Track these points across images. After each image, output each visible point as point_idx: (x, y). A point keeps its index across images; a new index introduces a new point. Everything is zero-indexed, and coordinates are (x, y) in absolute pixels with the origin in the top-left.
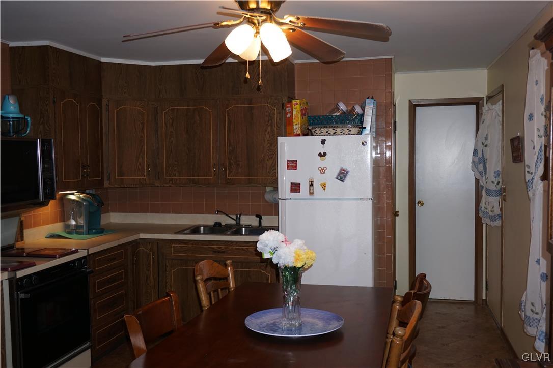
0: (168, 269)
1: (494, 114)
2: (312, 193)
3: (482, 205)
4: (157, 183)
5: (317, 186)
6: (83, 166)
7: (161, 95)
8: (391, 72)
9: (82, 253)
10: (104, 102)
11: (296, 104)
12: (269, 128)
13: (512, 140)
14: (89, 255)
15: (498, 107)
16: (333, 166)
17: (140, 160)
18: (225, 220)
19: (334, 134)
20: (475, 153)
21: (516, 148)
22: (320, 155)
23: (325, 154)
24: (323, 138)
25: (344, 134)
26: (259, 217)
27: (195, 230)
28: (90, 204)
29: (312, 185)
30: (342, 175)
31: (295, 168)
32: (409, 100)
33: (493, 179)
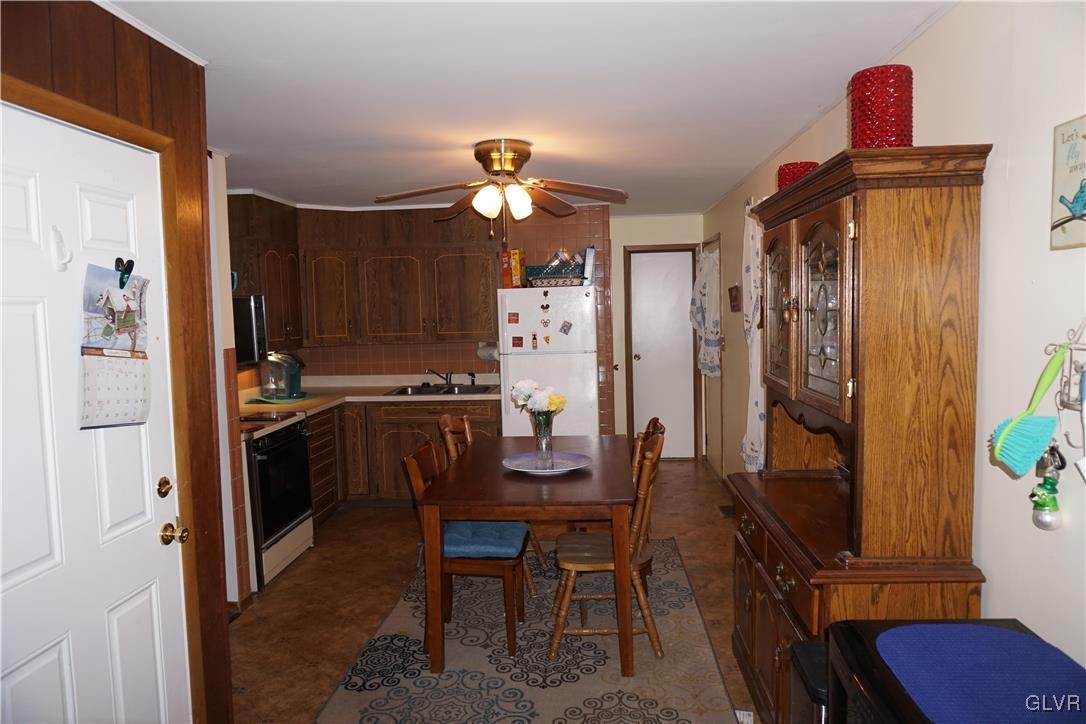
0: (378, 434)
1: (712, 263)
2: (535, 347)
3: (701, 356)
4: (359, 341)
5: (540, 340)
6: (286, 324)
7: (362, 244)
8: (608, 216)
9: (300, 416)
10: (301, 253)
11: (515, 254)
12: (483, 280)
13: (730, 290)
14: (307, 417)
15: (716, 255)
16: (556, 319)
17: (340, 316)
18: (435, 380)
19: (556, 286)
20: (693, 302)
21: (735, 297)
22: (542, 307)
23: (548, 306)
24: (545, 289)
25: (566, 285)
26: (472, 375)
27: (403, 391)
28: (291, 366)
29: (535, 339)
30: (566, 328)
31: (517, 321)
32: (624, 247)
33: (712, 329)
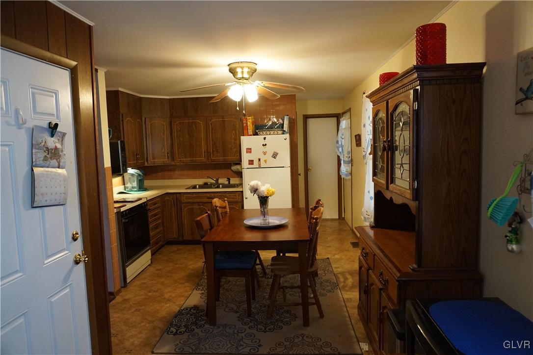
0: (183, 208)
2: (259, 165)
3: (341, 169)
4: (173, 163)
5: (262, 161)
6: (136, 155)
8: (295, 100)
9: (144, 200)
10: (143, 119)
11: (250, 119)
12: (234, 132)
13: (356, 136)
14: (147, 200)
15: (348, 119)
16: (270, 151)
18: (210, 181)
19: (270, 134)
20: (337, 142)
21: (358, 139)
22: (263, 145)
23: (266, 145)
24: (265, 136)
25: (275, 134)
26: (229, 179)
27: (194, 187)
28: (140, 175)
29: (259, 161)
30: (275, 155)
31: (251, 152)
32: (303, 115)
33: (347, 155)
